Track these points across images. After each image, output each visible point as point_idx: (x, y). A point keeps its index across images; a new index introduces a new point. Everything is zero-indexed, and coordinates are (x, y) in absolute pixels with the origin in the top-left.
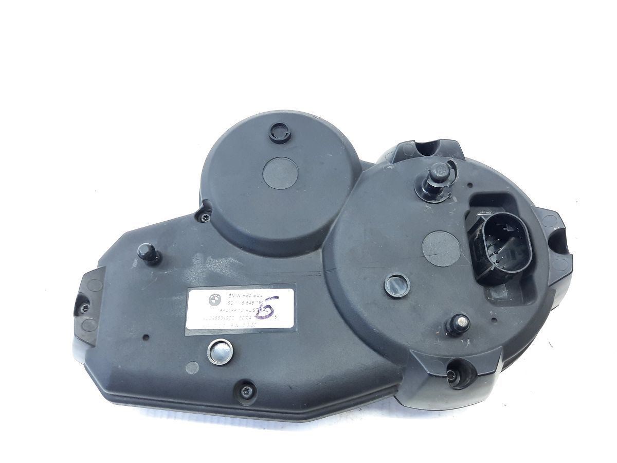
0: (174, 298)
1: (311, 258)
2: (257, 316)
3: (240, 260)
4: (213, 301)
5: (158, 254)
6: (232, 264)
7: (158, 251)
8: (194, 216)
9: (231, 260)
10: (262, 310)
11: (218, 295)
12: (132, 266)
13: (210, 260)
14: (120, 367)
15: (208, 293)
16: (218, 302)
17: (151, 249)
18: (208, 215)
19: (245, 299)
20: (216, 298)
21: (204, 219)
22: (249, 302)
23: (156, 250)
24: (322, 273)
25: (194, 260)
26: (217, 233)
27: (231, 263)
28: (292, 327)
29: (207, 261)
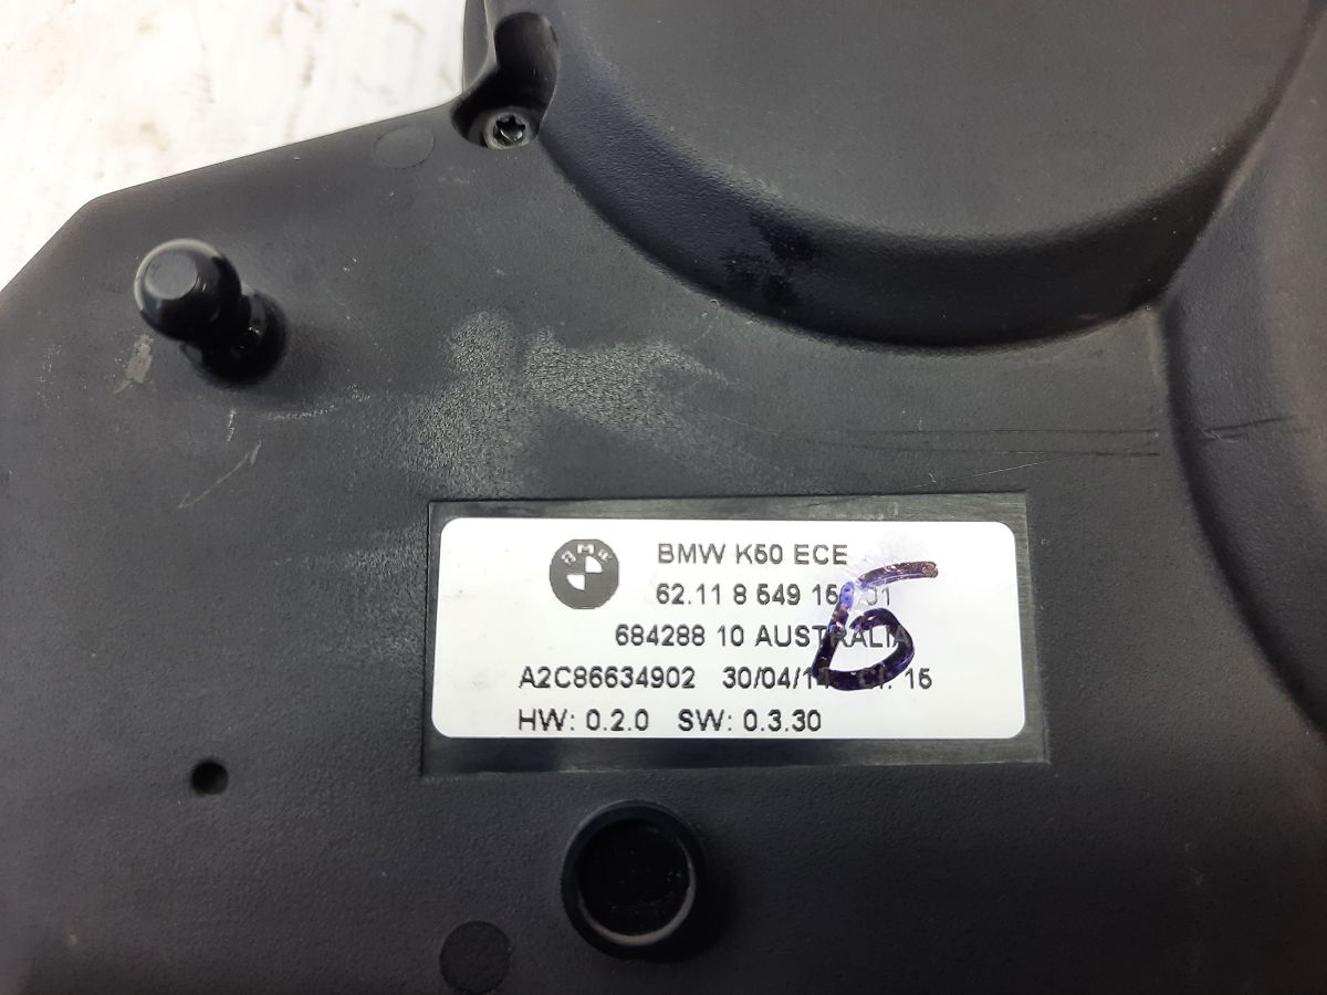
0: (353, 561)
1: (1100, 353)
2: (820, 671)
3: (708, 358)
4: (577, 581)
5: (257, 311)
6: (670, 381)
7: (257, 296)
8: (447, 118)
9: (663, 353)
10: (850, 633)
11: (599, 545)
12: (122, 375)
13: (544, 348)
14: (73, 940)
15: (545, 535)
16: (601, 589)
17: (217, 275)
18: (521, 120)
19: (752, 575)
20: (593, 566)
21: (498, 136)
22: (771, 591)
23: (246, 289)
24: (1164, 436)
25: (460, 351)
26: (584, 210)
27: (666, 371)
28: (1018, 739)
29: (533, 357)
